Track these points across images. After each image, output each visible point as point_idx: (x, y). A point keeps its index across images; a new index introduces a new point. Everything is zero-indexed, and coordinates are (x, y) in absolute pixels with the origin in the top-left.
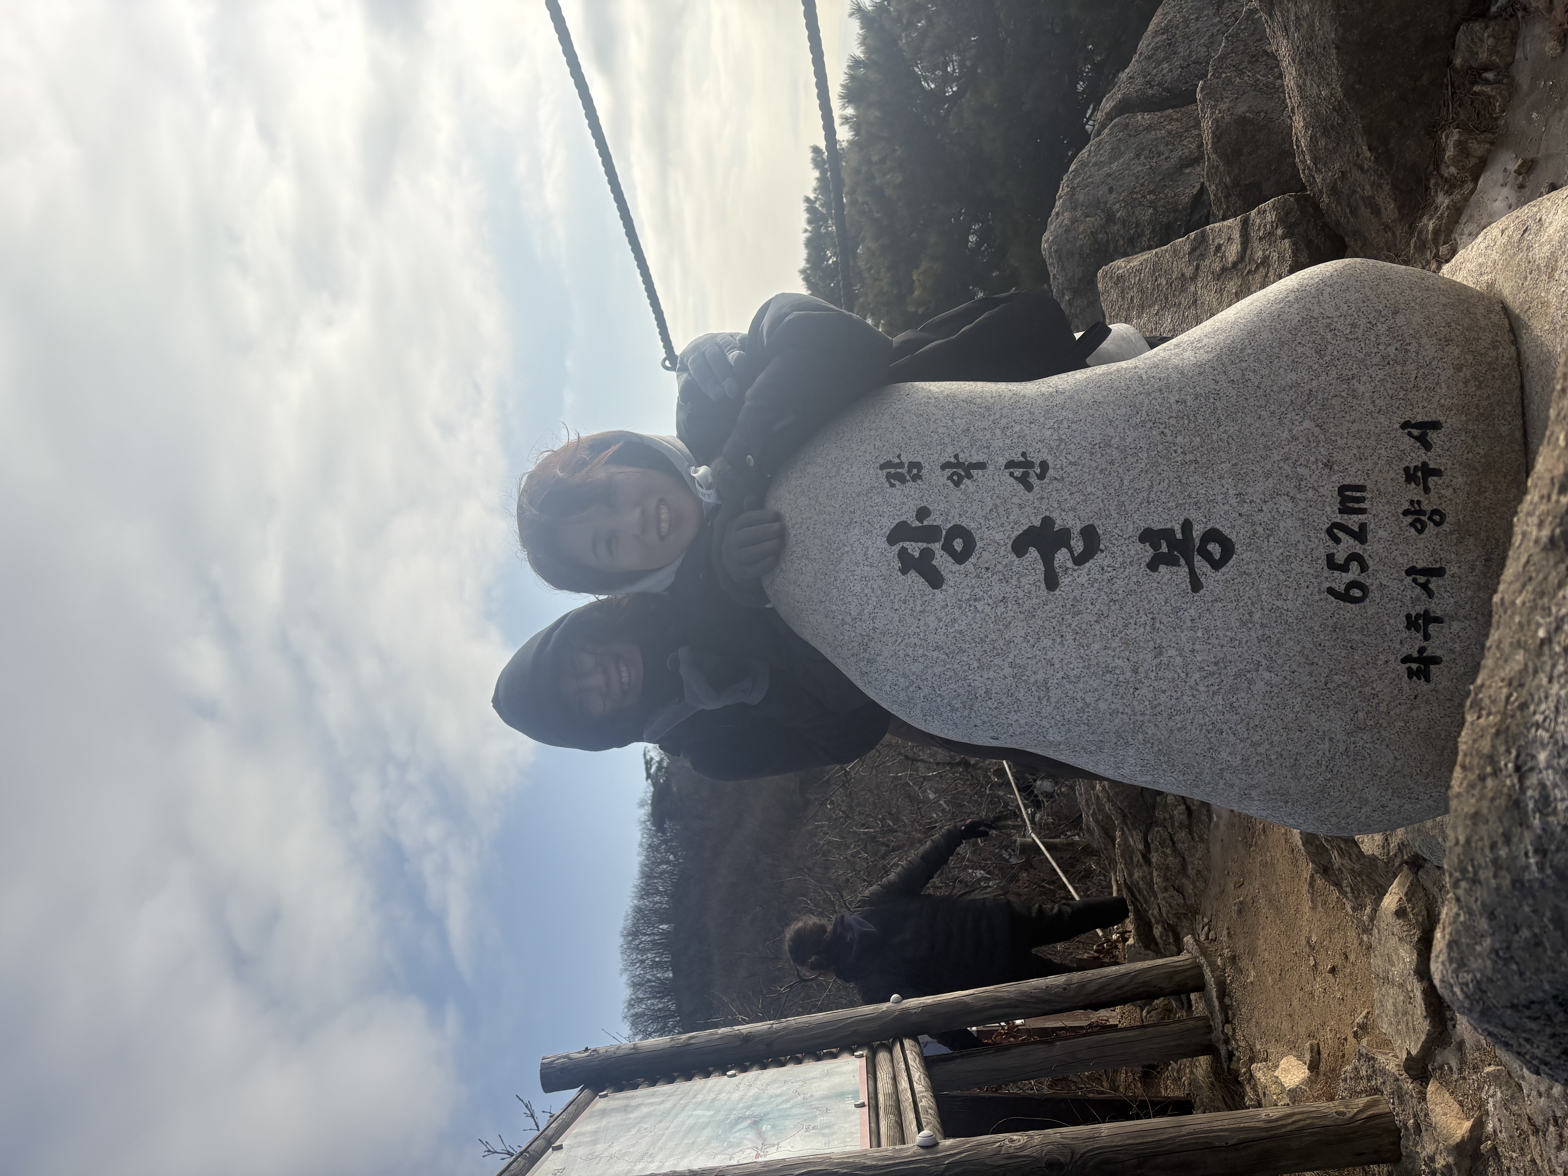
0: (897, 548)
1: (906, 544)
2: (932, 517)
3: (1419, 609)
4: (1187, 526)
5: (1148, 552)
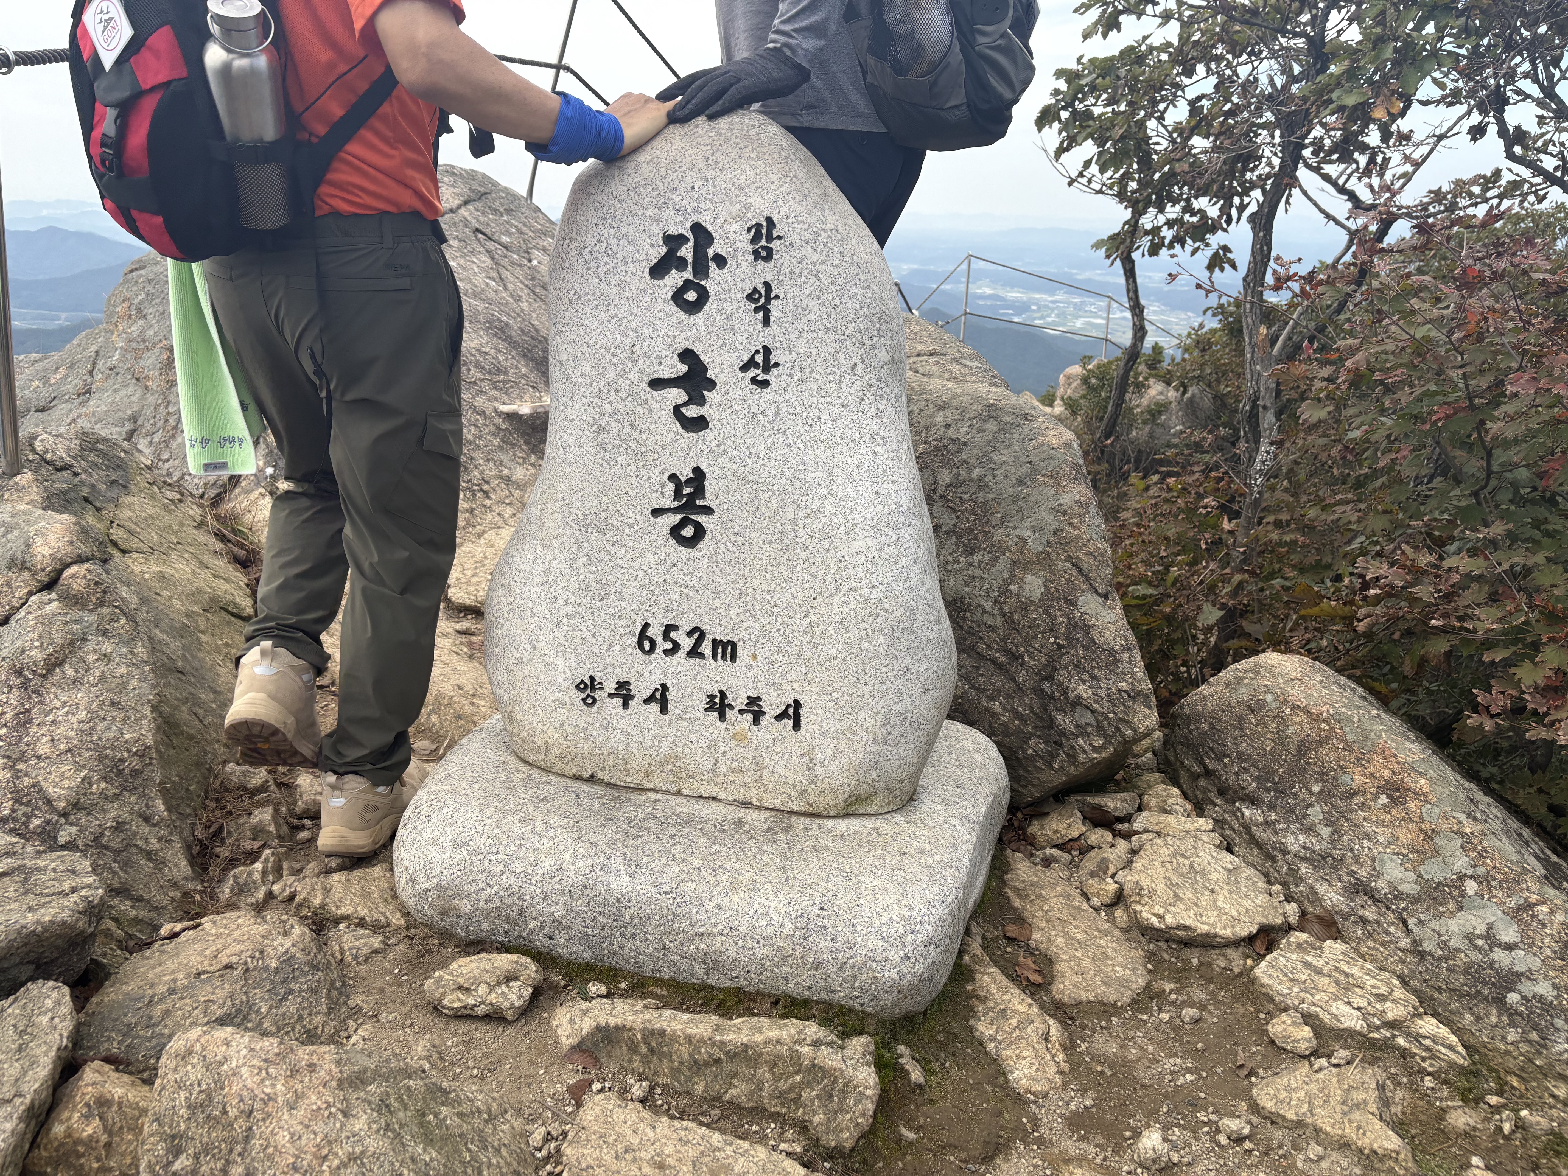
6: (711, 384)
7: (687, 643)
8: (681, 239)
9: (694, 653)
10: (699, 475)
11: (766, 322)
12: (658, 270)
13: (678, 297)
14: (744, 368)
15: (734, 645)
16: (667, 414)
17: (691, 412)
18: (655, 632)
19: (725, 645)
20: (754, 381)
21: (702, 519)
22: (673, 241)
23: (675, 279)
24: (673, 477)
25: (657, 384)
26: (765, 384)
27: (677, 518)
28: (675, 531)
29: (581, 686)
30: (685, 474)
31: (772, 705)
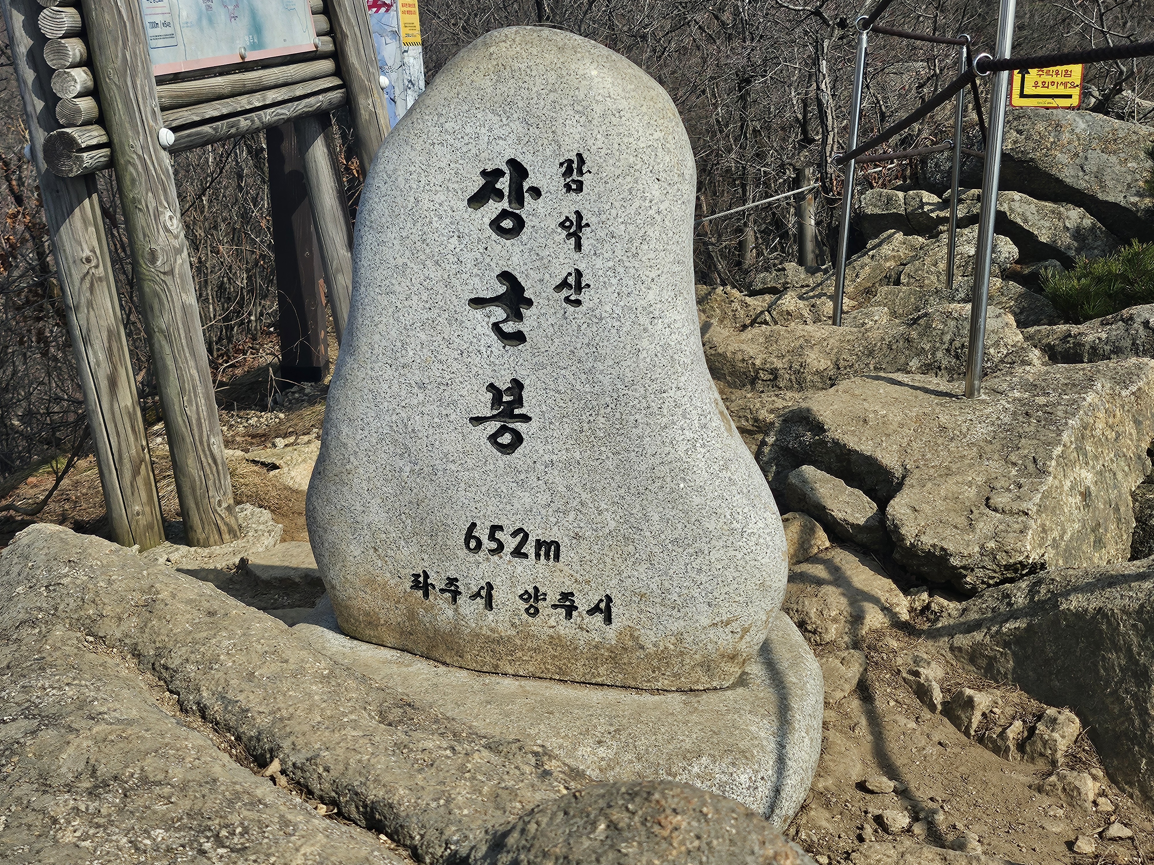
0: (505, 168)
1: (507, 176)
2: (532, 201)
3: (462, 589)
4: (526, 419)
5: (503, 385)
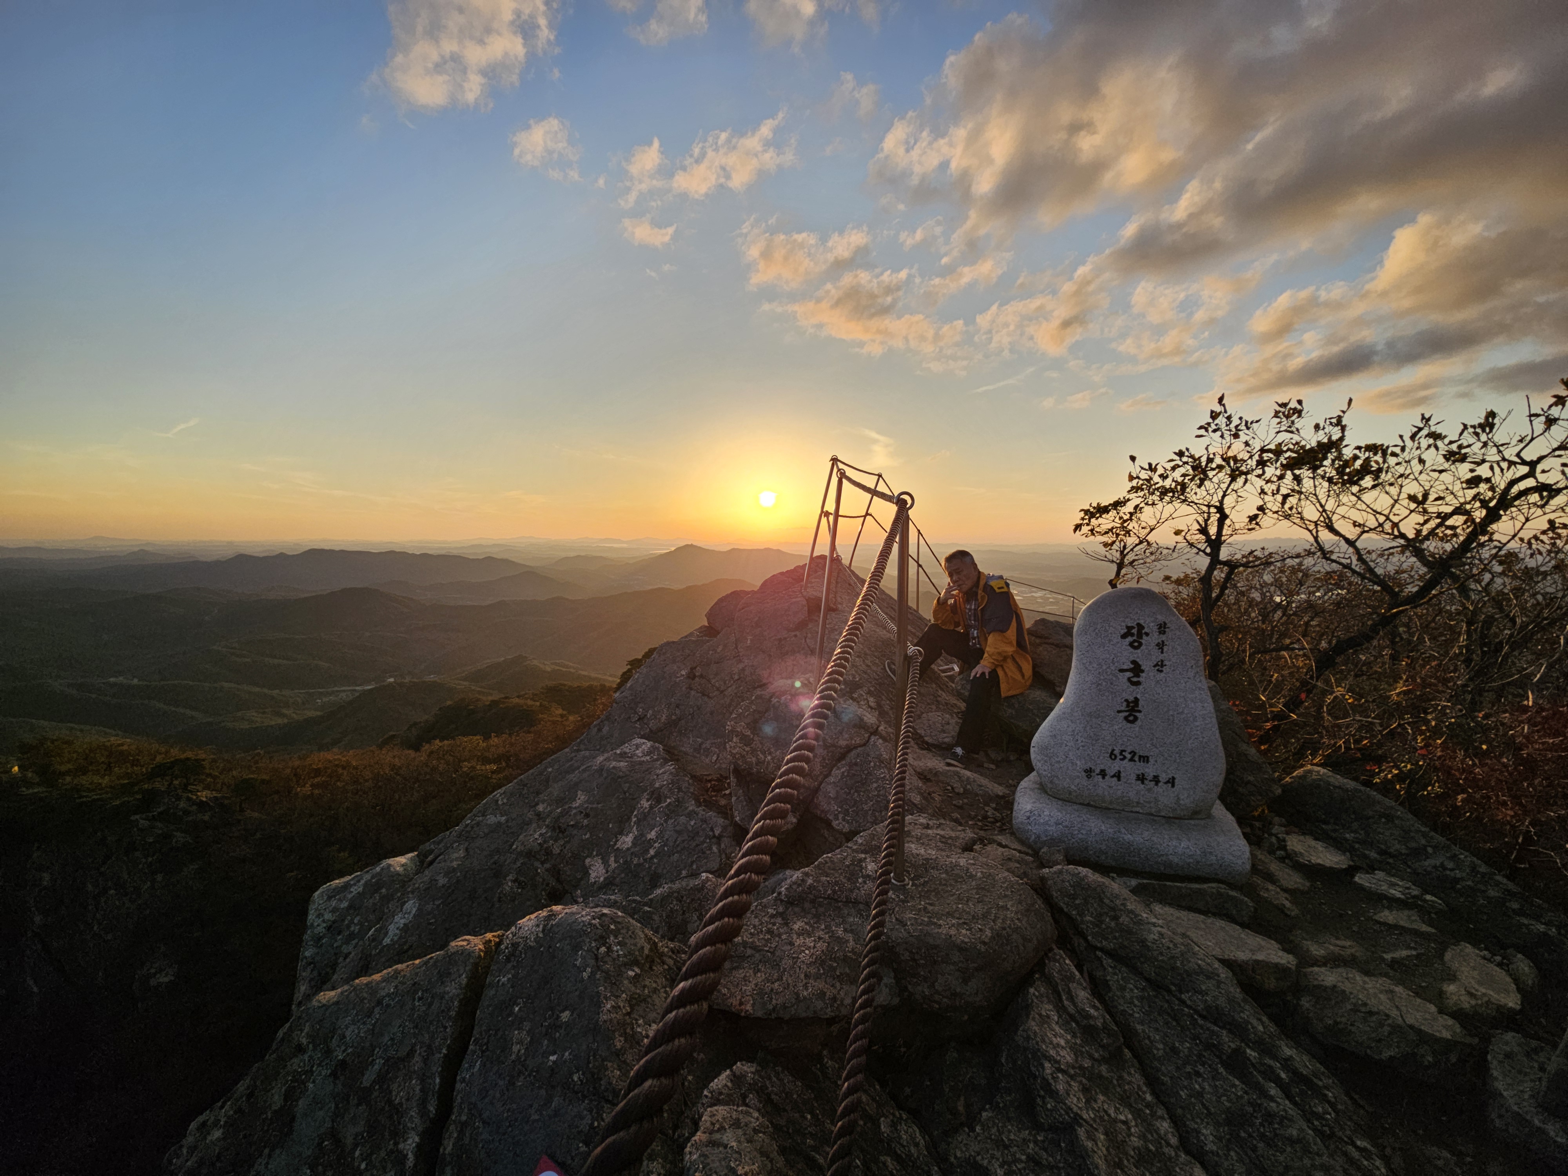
6: (1143, 671)
7: (1129, 756)
8: (1133, 628)
9: (1132, 760)
10: (1136, 700)
11: (1162, 652)
12: (1124, 636)
13: (1131, 645)
14: (1155, 666)
15: (1148, 757)
16: (1125, 680)
17: (1135, 679)
18: (1117, 752)
19: (1144, 757)
20: (1158, 670)
21: (1137, 714)
22: (1129, 628)
23: (1130, 639)
24: (1126, 700)
25: (1122, 671)
26: (1161, 671)
27: (1127, 714)
28: (1126, 718)
29: (1086, 771)
30: (1131, 699)
31: (1163, 777)
